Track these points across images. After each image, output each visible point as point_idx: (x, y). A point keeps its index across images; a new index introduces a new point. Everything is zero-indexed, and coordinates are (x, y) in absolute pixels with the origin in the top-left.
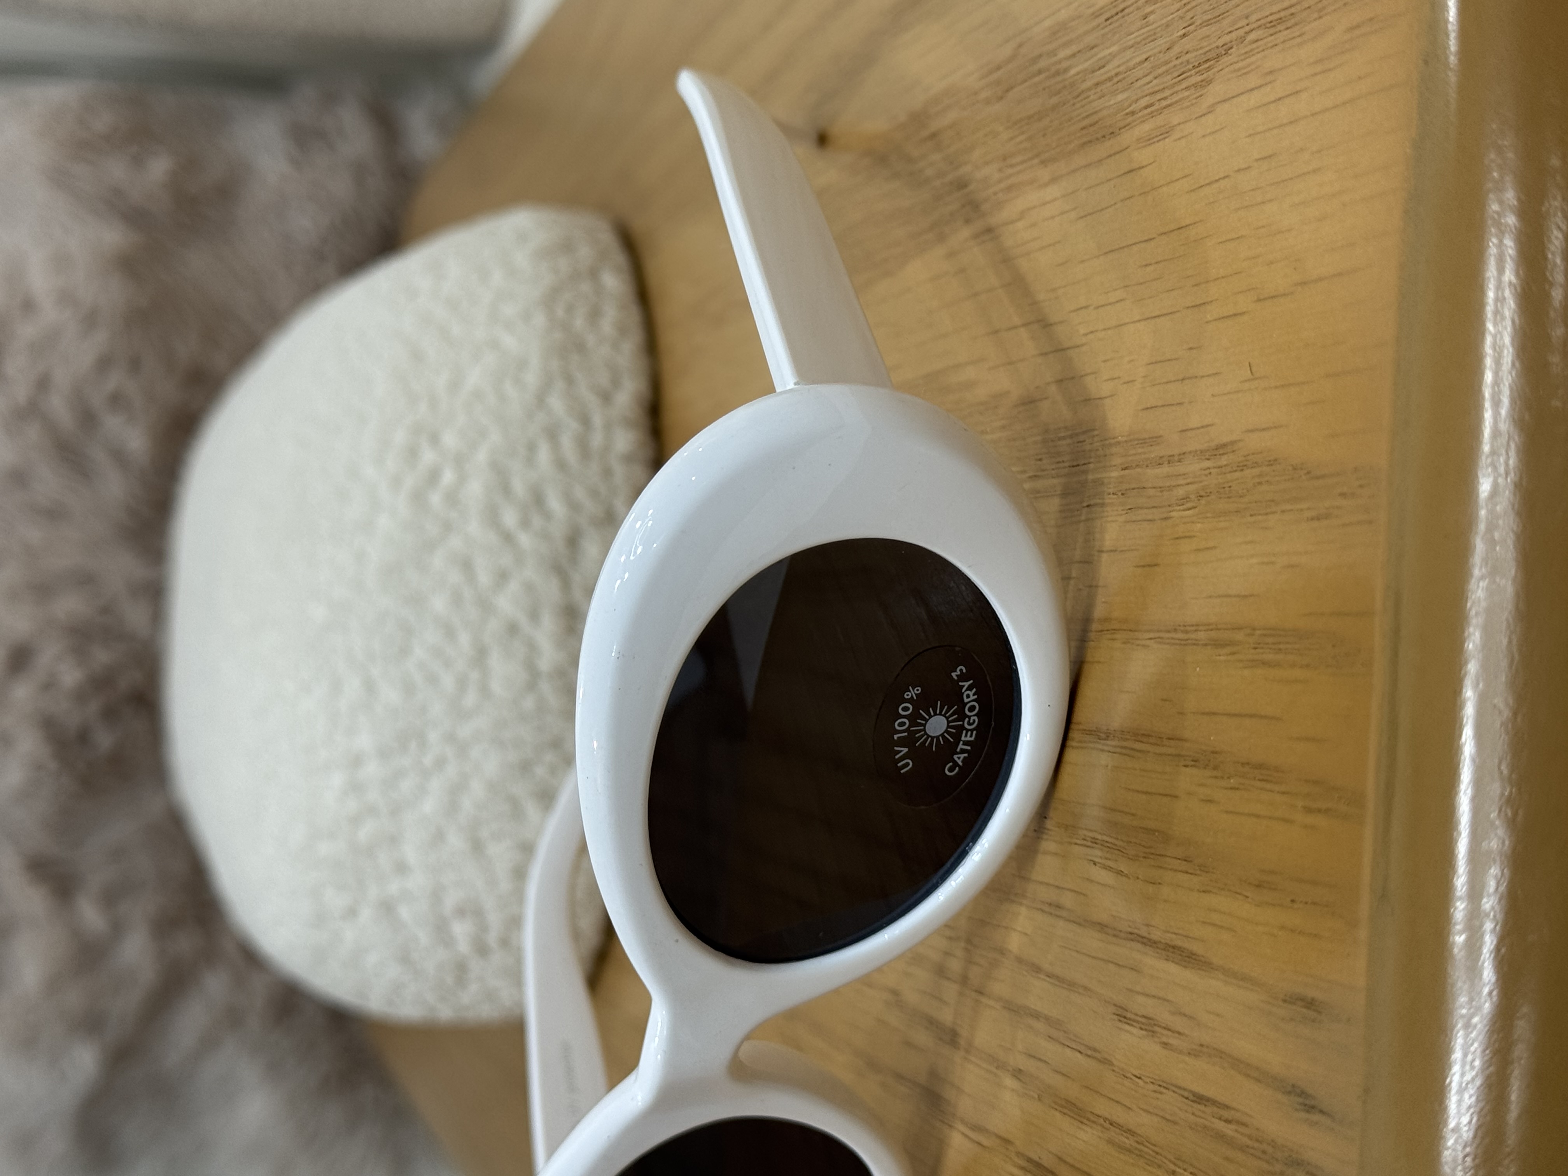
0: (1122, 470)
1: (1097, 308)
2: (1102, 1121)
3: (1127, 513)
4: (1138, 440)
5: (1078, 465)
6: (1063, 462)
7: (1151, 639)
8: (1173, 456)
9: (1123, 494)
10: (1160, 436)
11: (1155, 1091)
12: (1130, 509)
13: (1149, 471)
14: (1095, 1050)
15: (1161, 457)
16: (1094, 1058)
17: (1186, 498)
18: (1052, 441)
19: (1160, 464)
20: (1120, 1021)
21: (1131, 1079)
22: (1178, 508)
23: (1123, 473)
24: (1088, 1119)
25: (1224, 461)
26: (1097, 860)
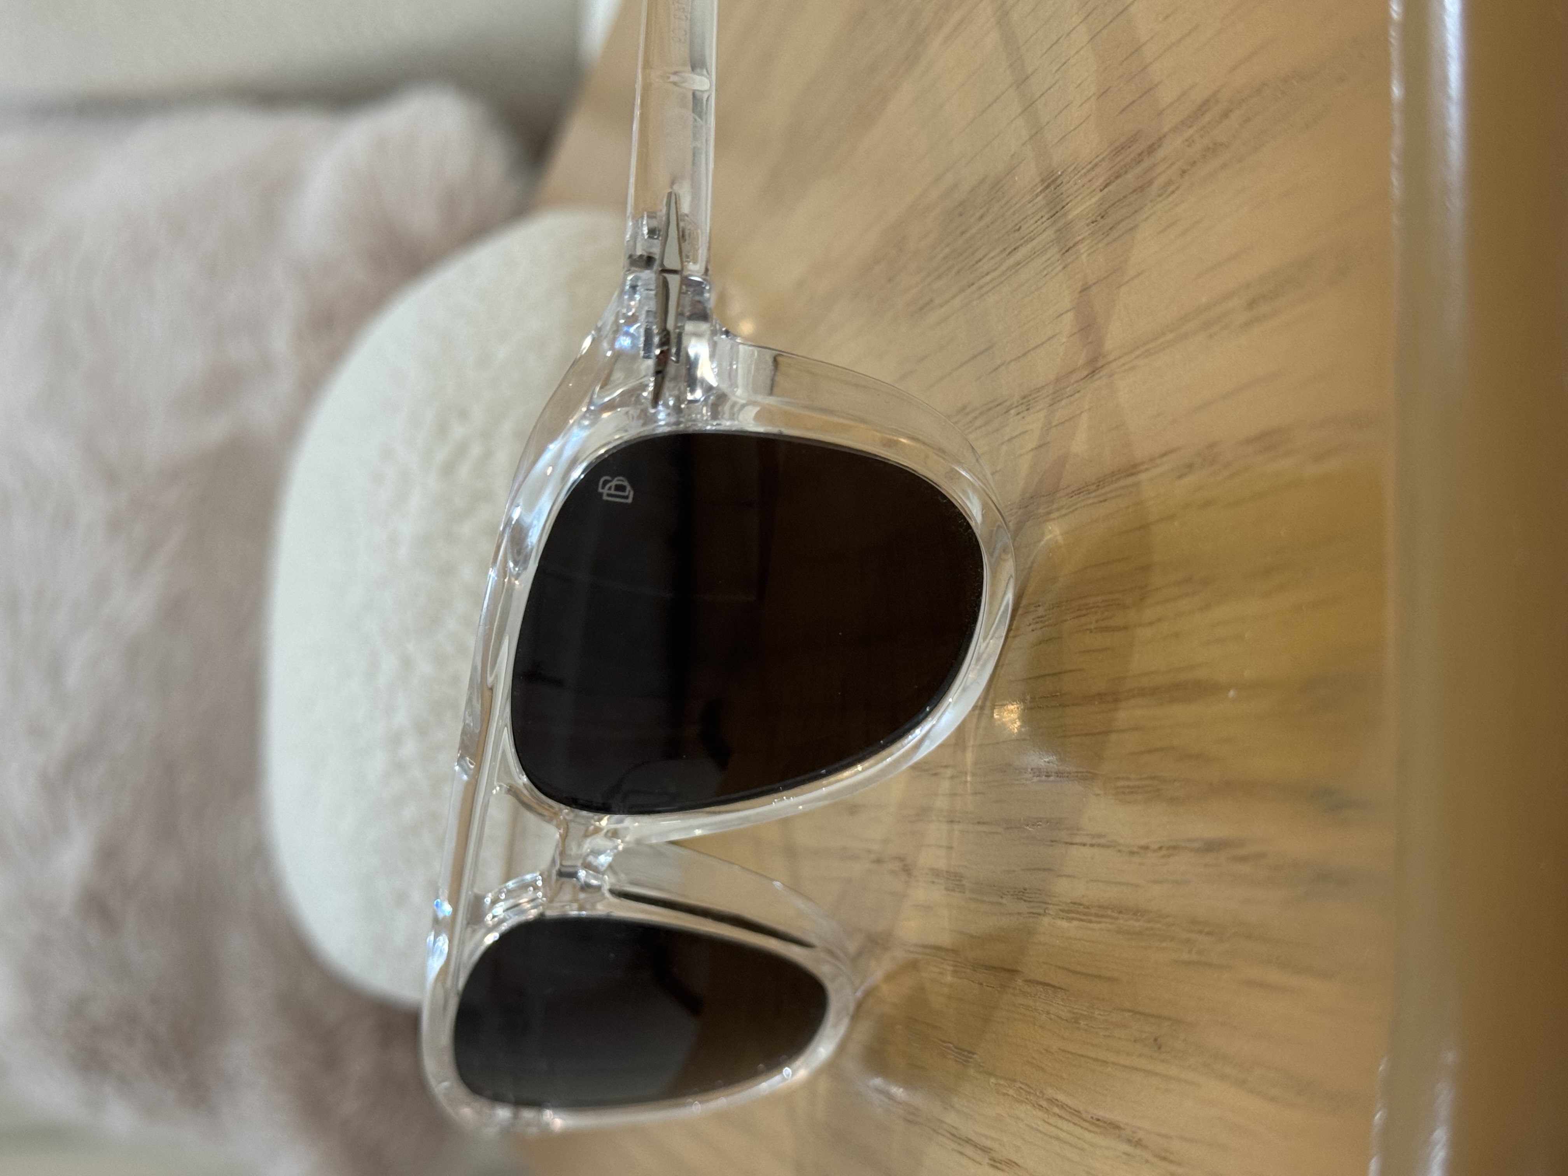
0: (1101, 191)
1: (1068, 34)
2: (1109, 912)
3: (1108, 235)
4: (1116, 148)
5: (1057, 212)
6: (1042, 217)
7: (1137, 357)
8: (1153, 144)
9: (1102, 217)
10: (1138, 132)
11: (1163, 857)
12: (1111, 229)
13: (1130, 176)
14: (1100, 836)
15: (1140, 154)
16: (1099, 845)
17: (1169, 183)
18: (1029, 203)
19: (1139, 162)
20: (1124, 793)
21: (1138, 853)
22: (1160, 199)
23: (1101, 194)
24: (1096, 915)
25: (1207, 118)
26: (1092, 627)
